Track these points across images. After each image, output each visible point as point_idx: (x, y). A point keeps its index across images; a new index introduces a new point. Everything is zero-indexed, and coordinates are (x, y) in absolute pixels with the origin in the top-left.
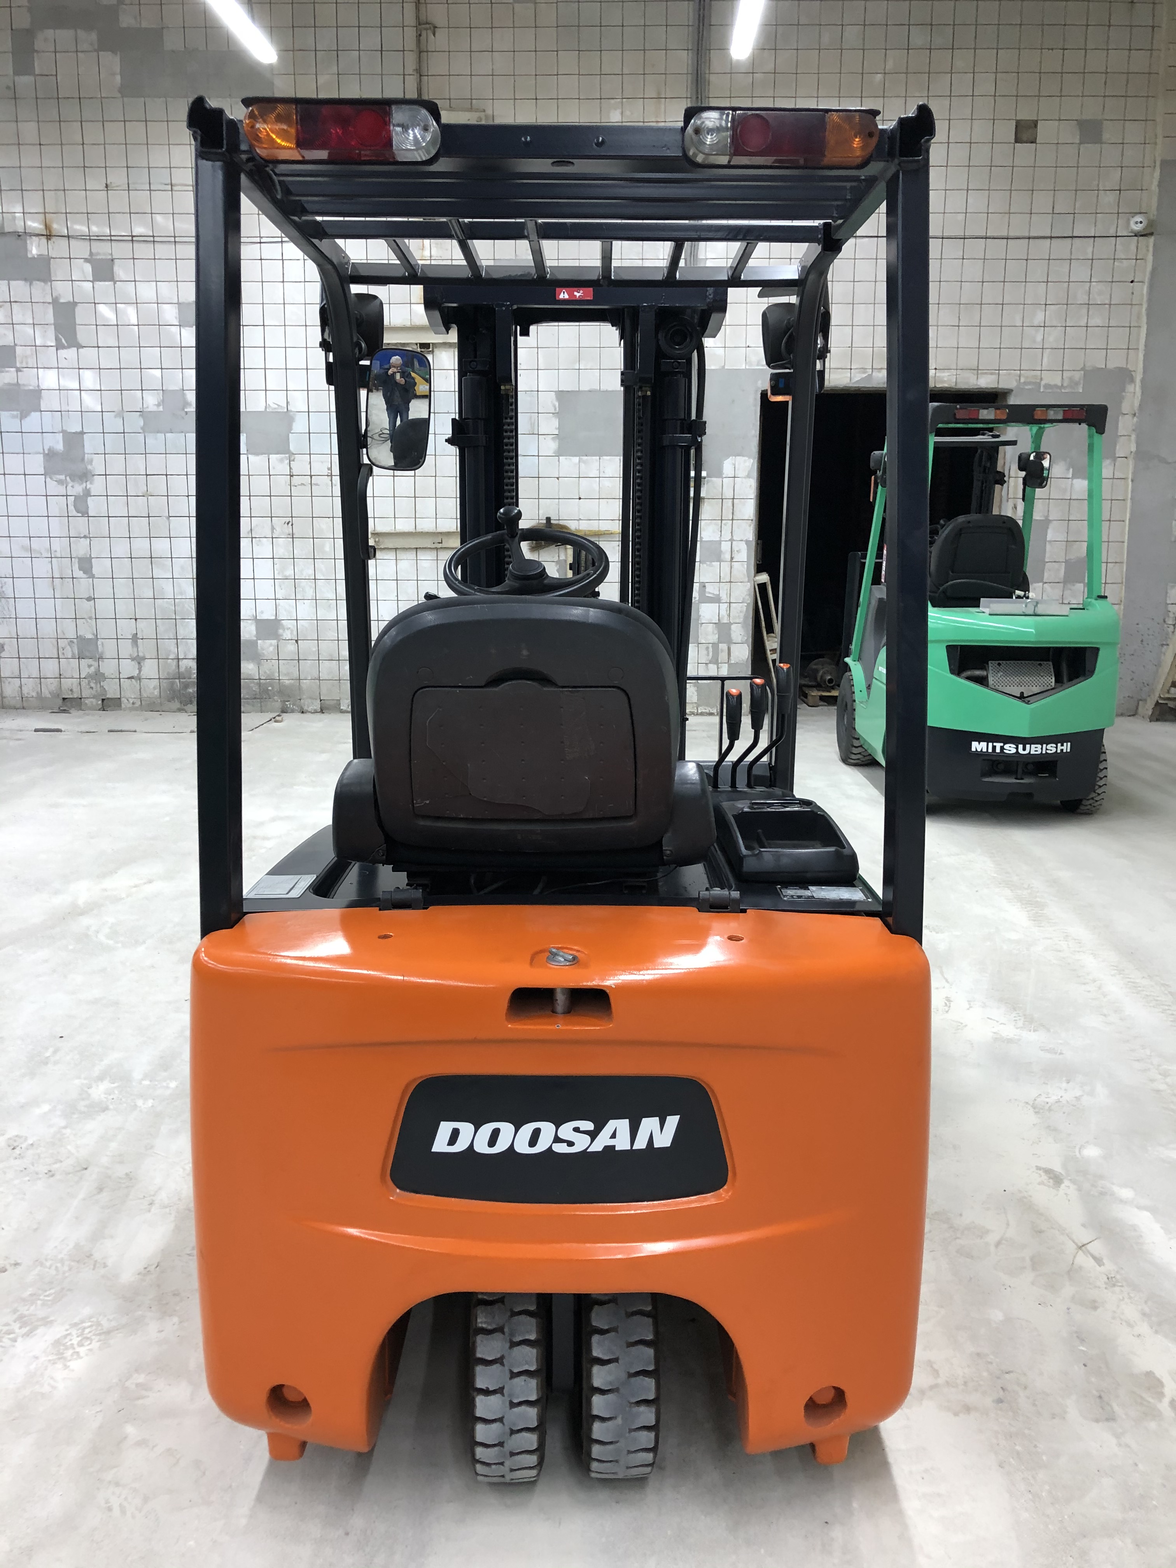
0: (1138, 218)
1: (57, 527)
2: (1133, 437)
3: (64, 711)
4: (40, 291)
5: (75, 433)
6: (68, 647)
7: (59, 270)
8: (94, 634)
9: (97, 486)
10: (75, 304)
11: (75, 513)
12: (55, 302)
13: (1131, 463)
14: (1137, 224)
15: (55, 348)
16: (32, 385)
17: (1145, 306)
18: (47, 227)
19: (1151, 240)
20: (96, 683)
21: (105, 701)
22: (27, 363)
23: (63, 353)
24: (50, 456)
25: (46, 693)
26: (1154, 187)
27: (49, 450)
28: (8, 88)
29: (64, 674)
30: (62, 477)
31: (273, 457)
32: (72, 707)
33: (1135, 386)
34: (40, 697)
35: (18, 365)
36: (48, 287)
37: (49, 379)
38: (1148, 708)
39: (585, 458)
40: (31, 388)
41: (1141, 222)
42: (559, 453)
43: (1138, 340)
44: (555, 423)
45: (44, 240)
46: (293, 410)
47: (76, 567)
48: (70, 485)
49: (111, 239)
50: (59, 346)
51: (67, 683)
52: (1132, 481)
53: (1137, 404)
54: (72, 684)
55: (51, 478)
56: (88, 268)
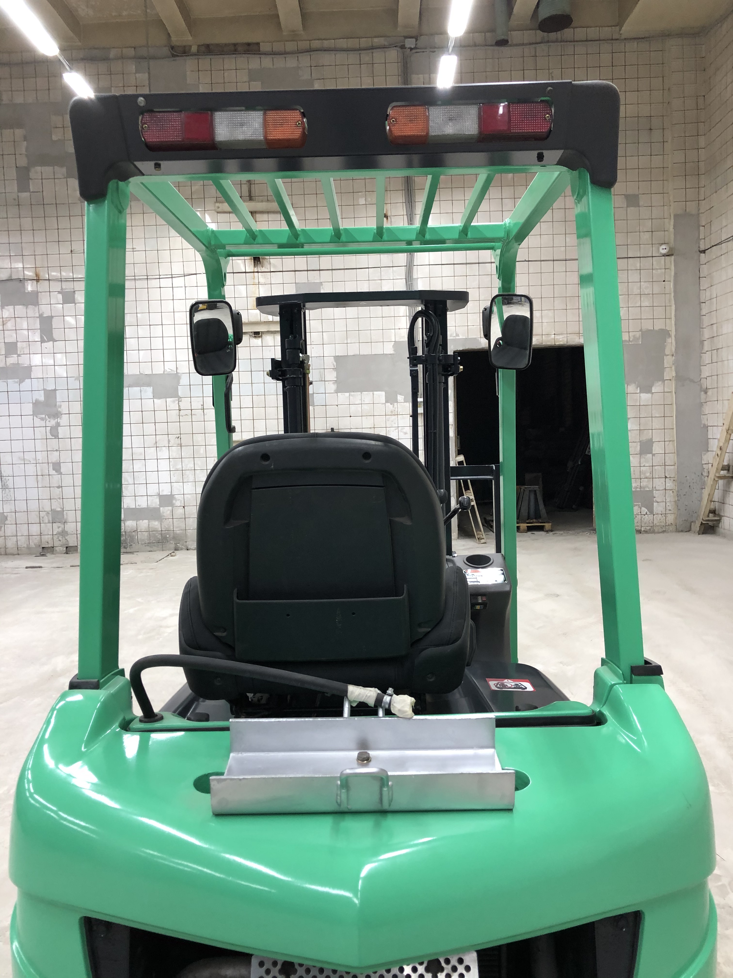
0: (664, 247)
1: (40, 445)
2: (673, 368)
3: (43, 555)
4: (32, 311)
5: (52, 390)
6: (46, 517)
7: (43, 299)
8: (61, 508)
9: (64, 420)
10: (52, 317)
11: (51, 437)
12: (41, 316)
13: (673, 382)
14: (663, 250)
15: (40, 342)
16: (26, 364)
17: (673, 295)
18: (37, 275)
19: (673, 257)
20: (62, 538)
21: (68, 548)
22: (24, 352)
23: (45, 345)
24: (36, 404)
25: (32, 545)
26: (672, 229)
27: (36, 400)
28: (15, 199)
29: (43, 533)
30: (44, 416)
31: (169, 400)
32: (48, 552)
33: (672, 339)
34: (29, 548)
35: (18, 353)
36: (37, 308)
37: (36, 360)
38: (696, 526)
39: (352, 393)
40: (26, 365)
41: (665, 249)
42: (337, 391)
43: (671, 314)
44: (335, 374)
45: (35, 282)
46: (180, 372)
47: (51, 468)
48: (48, 421)
49: (73, 280)
50: (42, 341)
51: (45, 538)
52: (675, 393)
53: (673, 349)
54: (48, 538)
55: (37, 417)
56: (60, 296)
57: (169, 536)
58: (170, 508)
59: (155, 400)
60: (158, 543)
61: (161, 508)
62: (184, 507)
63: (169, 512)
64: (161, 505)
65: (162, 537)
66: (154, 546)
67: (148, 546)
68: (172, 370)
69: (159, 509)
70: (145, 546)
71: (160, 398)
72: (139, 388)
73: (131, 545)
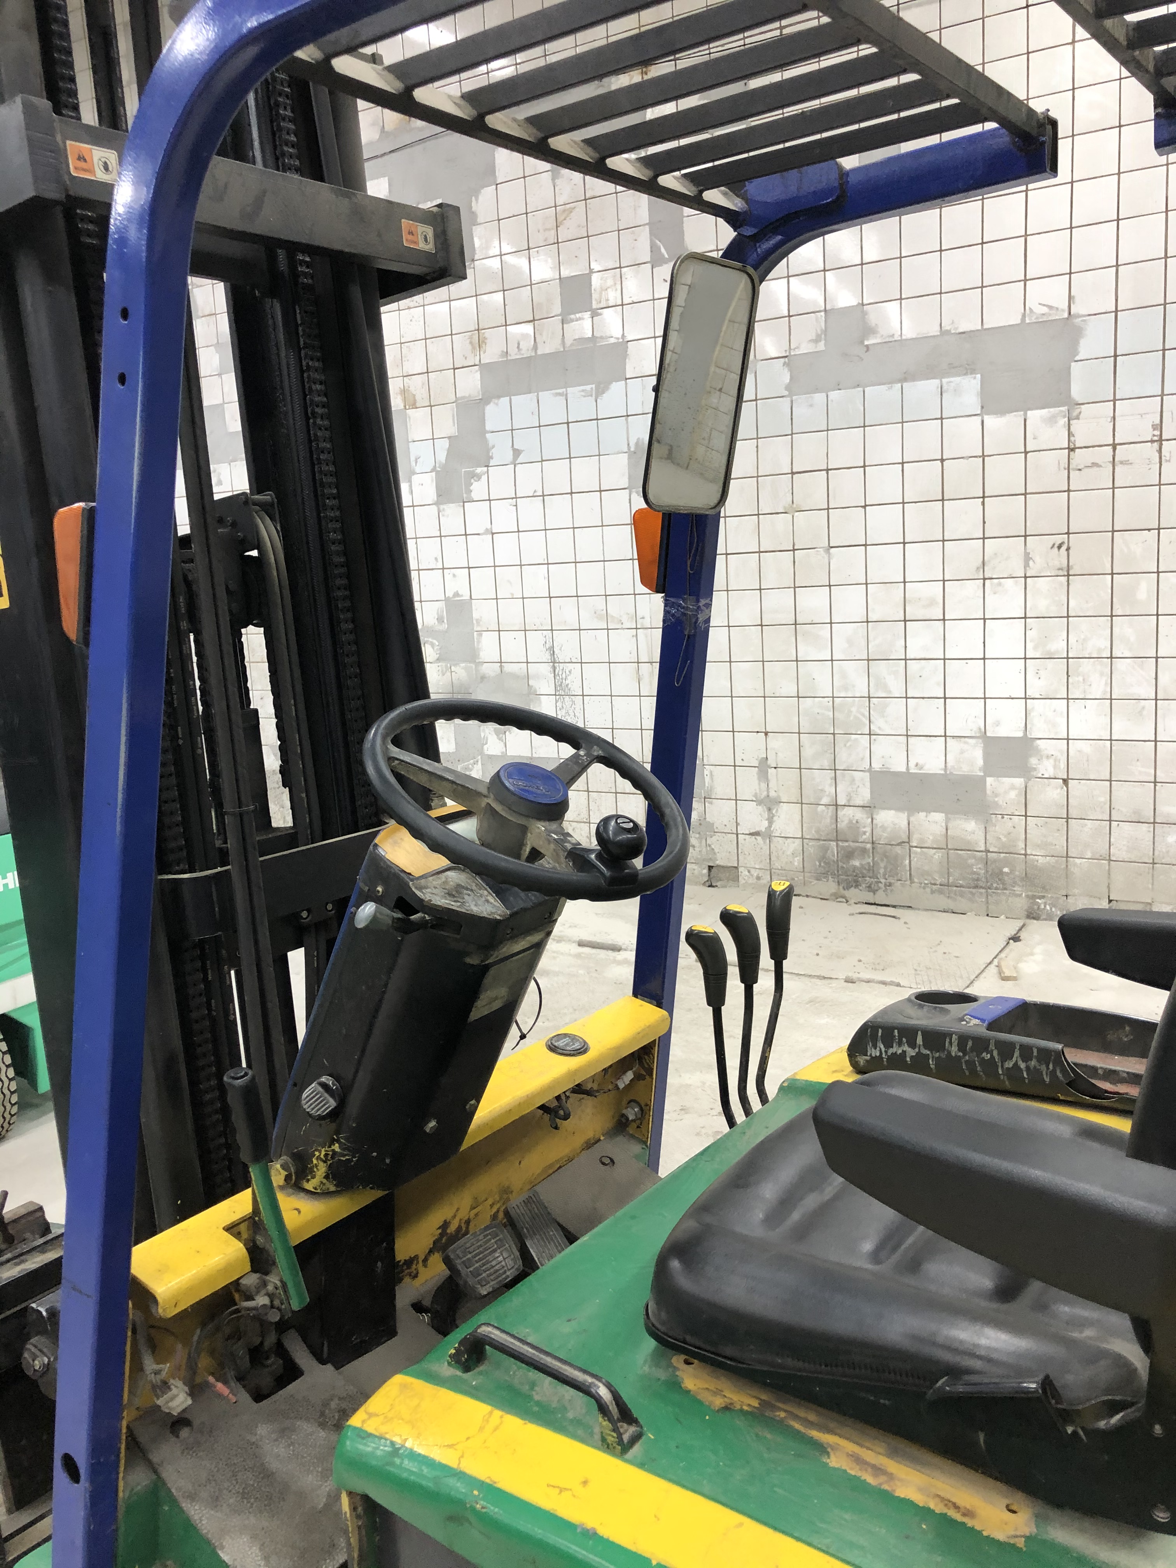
57: (1012, 871)
58: (1019, 782)
59: (986, 417)
60: (976, 887)
61: (989, 780)
62: (1065, 781)
63: (1013, 794)
64: (989, 769)
65: (987, 871)
66: (962, 895)
67: (941, 892)
68: (1050, 307)
69: (983, 781)
70: (932, 892)
71: (1001, 412)
72: (935, 383)
73: (890, 885)
